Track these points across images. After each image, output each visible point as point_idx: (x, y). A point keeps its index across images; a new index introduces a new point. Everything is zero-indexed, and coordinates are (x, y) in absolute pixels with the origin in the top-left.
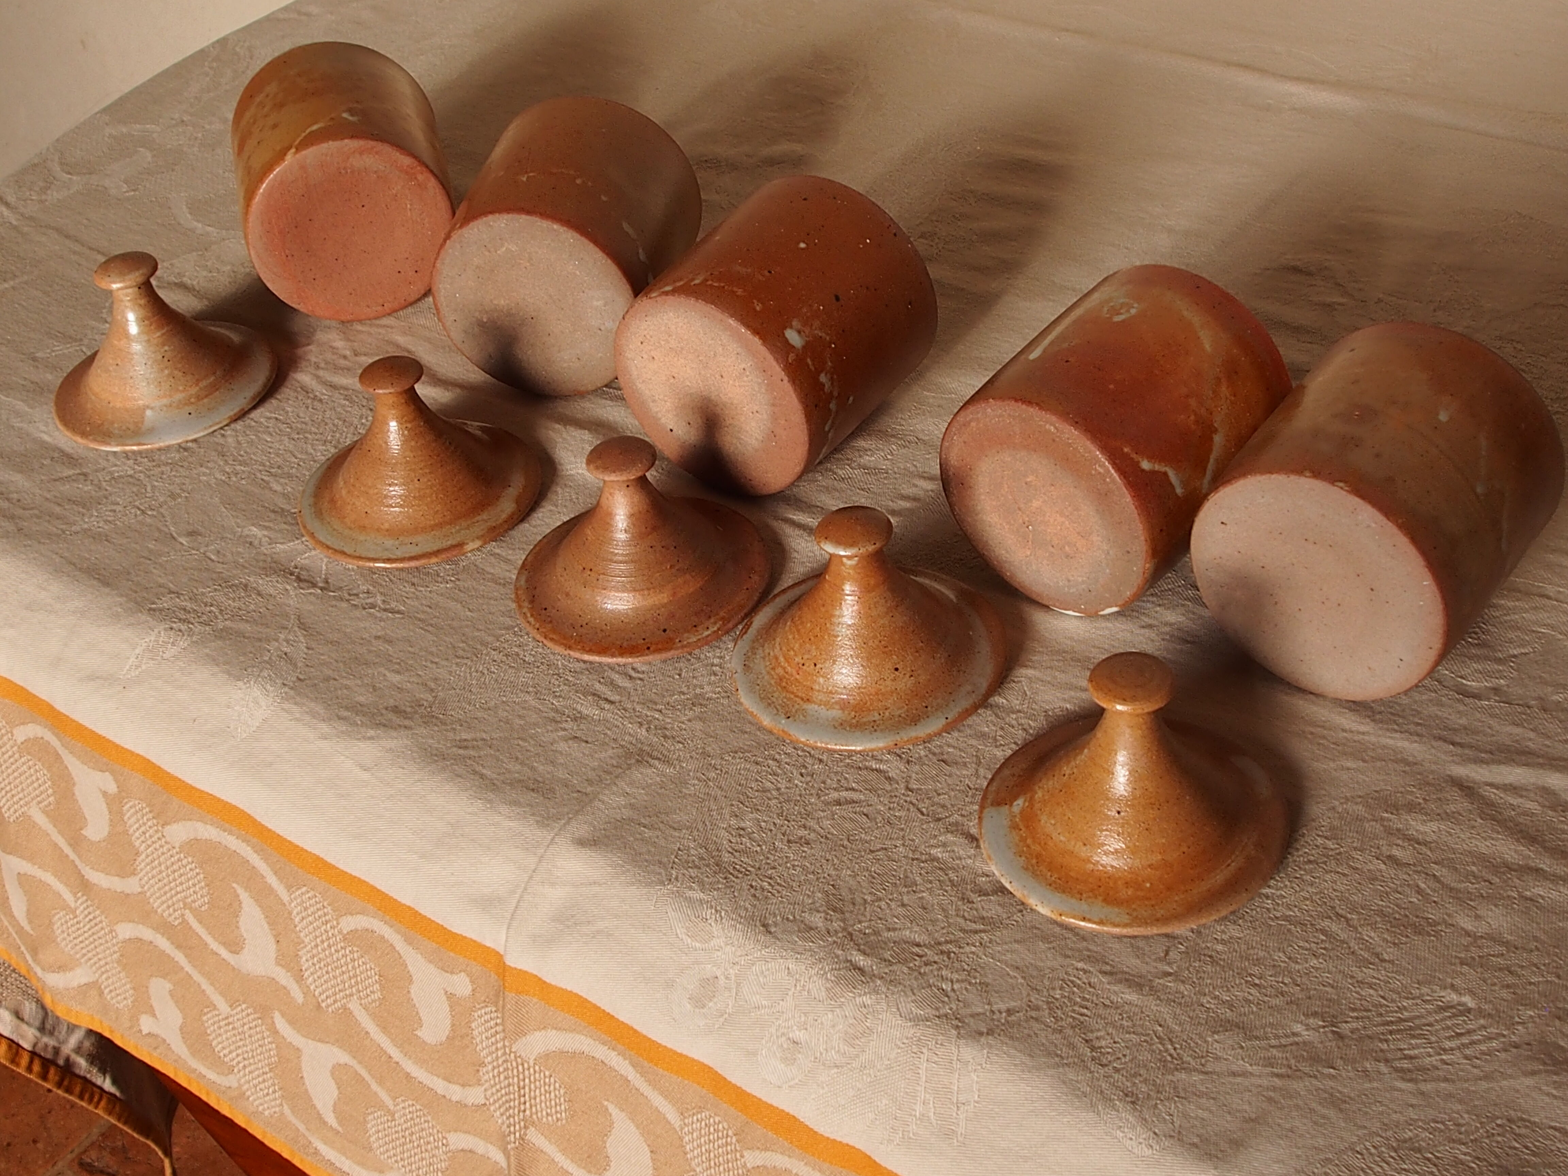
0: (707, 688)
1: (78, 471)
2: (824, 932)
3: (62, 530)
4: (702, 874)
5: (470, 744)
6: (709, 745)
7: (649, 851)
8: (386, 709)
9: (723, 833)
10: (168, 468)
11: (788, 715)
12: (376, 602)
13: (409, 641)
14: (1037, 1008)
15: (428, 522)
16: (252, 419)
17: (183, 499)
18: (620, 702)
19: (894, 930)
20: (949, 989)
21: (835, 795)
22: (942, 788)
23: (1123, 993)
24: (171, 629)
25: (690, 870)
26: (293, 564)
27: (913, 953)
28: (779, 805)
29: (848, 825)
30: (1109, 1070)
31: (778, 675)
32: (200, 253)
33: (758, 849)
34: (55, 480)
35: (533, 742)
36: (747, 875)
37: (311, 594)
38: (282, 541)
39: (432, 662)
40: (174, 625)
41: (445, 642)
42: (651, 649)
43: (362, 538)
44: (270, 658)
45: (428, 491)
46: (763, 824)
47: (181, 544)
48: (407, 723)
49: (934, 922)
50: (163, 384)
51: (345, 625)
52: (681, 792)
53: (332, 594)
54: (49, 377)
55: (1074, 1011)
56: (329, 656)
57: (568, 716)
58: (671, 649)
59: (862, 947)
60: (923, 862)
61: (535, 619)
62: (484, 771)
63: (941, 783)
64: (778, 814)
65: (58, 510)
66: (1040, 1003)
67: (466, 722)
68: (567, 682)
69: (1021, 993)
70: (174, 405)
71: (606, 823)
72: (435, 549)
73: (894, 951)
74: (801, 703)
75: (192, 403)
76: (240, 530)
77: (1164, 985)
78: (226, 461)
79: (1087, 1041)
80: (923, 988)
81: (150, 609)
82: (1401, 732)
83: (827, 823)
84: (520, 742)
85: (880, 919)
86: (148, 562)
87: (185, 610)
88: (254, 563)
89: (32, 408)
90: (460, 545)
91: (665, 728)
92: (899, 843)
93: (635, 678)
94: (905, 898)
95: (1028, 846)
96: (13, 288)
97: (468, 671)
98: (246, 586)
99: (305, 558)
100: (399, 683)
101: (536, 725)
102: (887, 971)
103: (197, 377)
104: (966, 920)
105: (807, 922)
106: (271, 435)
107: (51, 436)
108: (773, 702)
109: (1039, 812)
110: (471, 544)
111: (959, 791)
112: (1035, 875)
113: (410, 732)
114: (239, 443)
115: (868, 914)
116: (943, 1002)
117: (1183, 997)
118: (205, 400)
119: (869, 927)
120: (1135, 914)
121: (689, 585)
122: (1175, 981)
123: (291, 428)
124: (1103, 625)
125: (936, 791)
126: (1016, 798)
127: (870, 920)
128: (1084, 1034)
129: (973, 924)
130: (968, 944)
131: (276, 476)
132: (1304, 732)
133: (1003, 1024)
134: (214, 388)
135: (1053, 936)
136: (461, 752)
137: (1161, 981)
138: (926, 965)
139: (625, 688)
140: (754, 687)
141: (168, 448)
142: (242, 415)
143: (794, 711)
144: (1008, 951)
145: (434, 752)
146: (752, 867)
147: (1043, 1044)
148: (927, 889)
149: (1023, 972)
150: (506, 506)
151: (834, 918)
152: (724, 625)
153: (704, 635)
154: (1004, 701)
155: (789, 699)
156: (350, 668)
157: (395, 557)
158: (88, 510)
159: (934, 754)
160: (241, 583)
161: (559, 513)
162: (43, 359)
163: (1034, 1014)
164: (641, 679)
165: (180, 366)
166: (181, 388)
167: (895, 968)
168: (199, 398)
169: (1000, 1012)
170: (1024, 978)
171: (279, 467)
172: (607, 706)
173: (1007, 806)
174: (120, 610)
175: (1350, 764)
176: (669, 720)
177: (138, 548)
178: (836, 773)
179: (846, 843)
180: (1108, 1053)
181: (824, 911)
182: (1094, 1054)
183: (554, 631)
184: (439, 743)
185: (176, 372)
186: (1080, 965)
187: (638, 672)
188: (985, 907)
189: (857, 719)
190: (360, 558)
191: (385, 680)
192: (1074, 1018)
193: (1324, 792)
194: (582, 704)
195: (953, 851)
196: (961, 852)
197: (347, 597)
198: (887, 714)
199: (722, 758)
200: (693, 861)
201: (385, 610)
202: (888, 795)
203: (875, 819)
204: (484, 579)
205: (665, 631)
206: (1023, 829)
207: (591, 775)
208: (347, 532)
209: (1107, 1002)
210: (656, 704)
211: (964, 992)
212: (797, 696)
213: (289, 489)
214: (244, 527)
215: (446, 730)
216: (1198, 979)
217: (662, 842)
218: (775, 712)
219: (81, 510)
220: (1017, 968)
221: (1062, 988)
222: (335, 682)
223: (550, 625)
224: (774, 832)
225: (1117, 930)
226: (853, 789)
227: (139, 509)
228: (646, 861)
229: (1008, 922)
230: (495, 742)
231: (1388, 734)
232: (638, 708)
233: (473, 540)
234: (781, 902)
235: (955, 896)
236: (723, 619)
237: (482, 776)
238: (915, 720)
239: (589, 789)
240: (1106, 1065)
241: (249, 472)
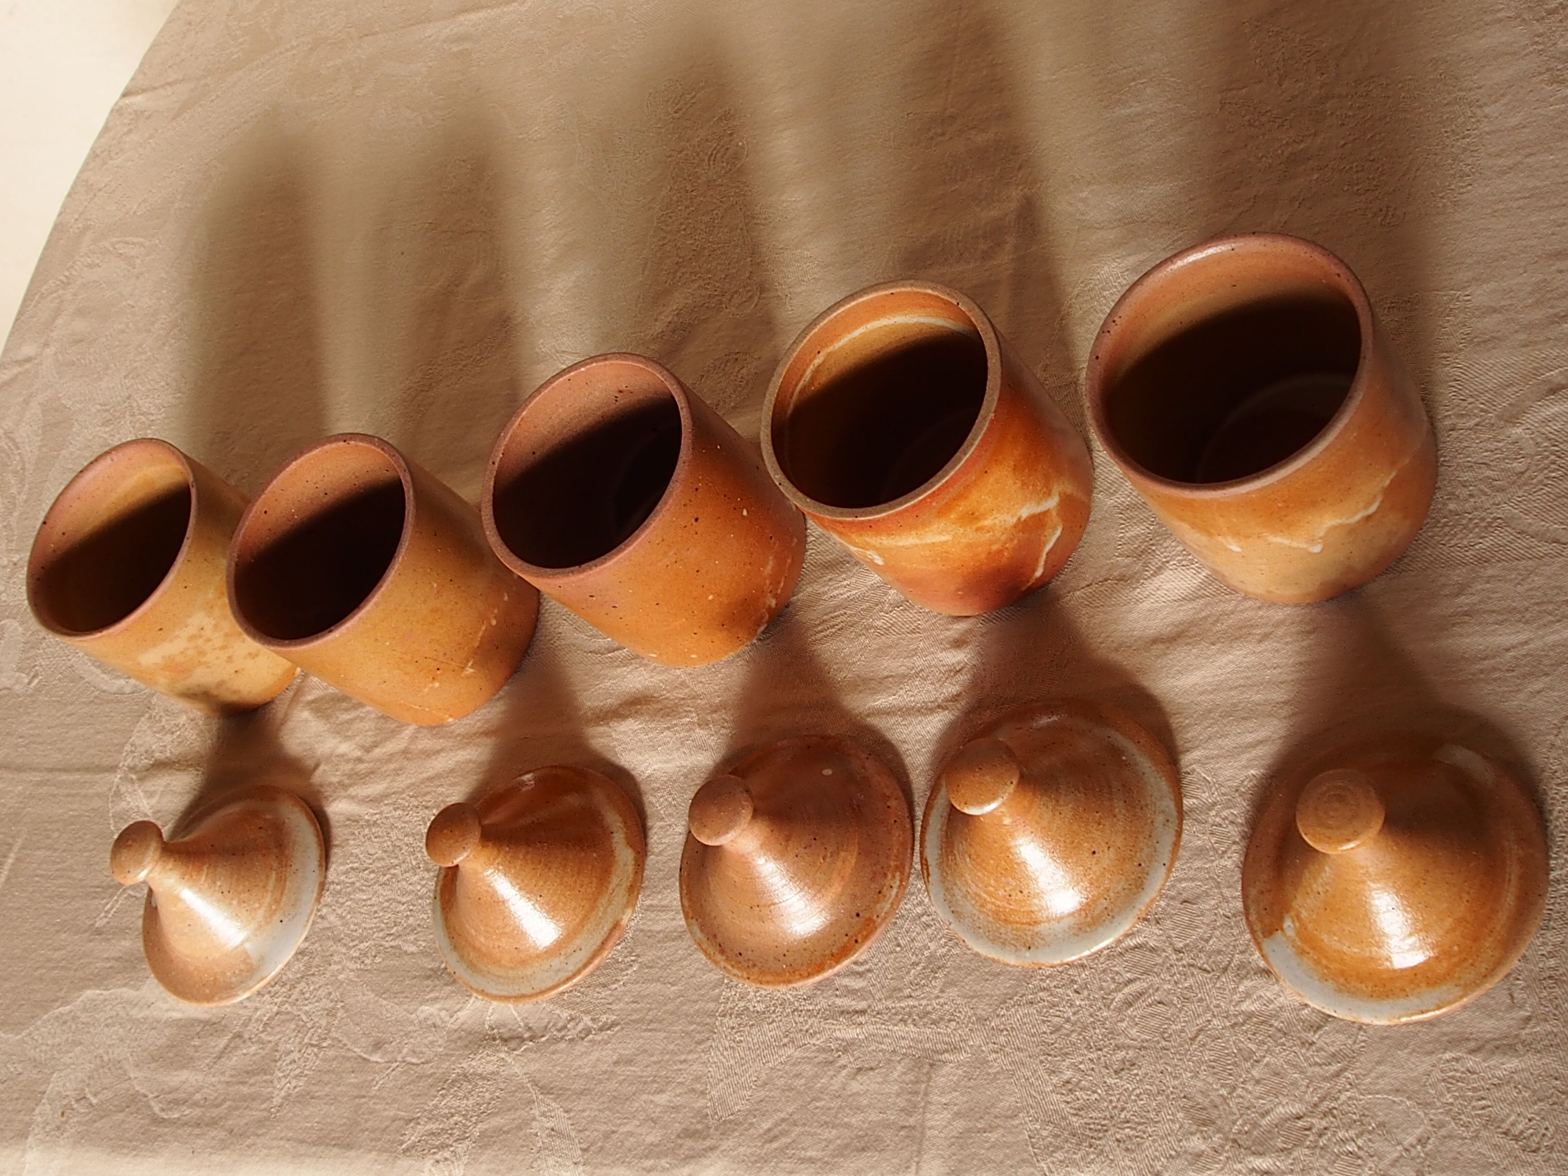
0: (932, 946)
1: (230, 1035)
2: (1212, 1153)
3: (265, 1110)
4: (1067, 1152)
5: (776, 1131)
6: (977, 1008)
7: (1006, 1155)
8: (678, 1136)
9: (1055, 1097)
10: (303, 984)
11: (1028, 946)
12: (586, 1025)
13: (645, 1051)
14: (1442, 1125)
15: (574, 922)
16: (333, 883)
17: (342, 1011)
18: (869, 1007)
19: (1267, 1113)
20: (1356, 1149)
21: (1119, 996)
22: (1205, 933)
23: (1503, 1064)
24: (438, 1162)
25: (1054, 1155)
26: (487, 1027)
27: (1300, 1129)
28: (1081, 1037)
29: (1153, 1023)
30: (1543, 1152)
31: (990, 910)
32: (147, 715)
33: (1096, 1095)
34: (219, 1058)
35: (827, 1097)
36: (1106, 1131)
37: (525, 1050)
38: (459, 1006)
39: (681, 1062)
40: (437, 1157)
41: (675, 1032)
42: (859, 941)
43: (529, 972)
44: (543, 1143)
45: (554, 899)
46: (1082, 1066)
47: (377, 1062)
48: (708, 1143)
49: (1294, 1083)
50: (239, 915)
51: (580, 1067)
52: (989, 1074)
53: (543, 1039)
54: (126, 944)
55: (1474, 1108)
56: (591, 1109)
57: (838, 1051)
58: (876, 928)
59: (1253, 1149)
60: (1243, 1025)
61: (738, 968)
62: (809, 1154)
63: (1201, 928)
64: (1086, 1048)
65: (245, 1089)
66: (1442, 1117)
67: (756, 1110)
68: (810, 1014)
69: (1418, 1116)
70: (263, 923)
71: (950, 1147)
72: (599, 942)
73: (1283, 1135)
74: (1031, 927)
75: (276, 910)
76: (413, 1016)
77: (1531, 1034)
78: (345, 945)
79: (1505, 1133)
80: (1334, 1162)
81: (405, 1151)
82: (1558, 621)
83: (1133, 1032)
84: (818, 1104)
85: (1248, 1108)
86: (363, 1100)
87: (433, 1134)
88: (453, 1046)
89: (138, 990)
90: (616, 925)
91: (928, 1013)
92: (1208, 1016)
93: (863, 973)
94: (1255, 1073)
95: (1327, 967)
96: (18, 860)
97: (718, 1053)
98: (465, 1076)
99: (492, 1014)
100: (669, 1101)
101: (816, 1076)
102: (1290, 1161)
103: (261, 884)
104: (1320, 1065)
105: (1190, 1150)
106: (363, 891)
107: (178, 1011)
108: (1006, 940)
109: (1316, 932)
110: (624, 917)
111: (1221, 925)
112: (1354, 993)
113: (718, 1152)
114: (342, 917)
115: (1235, 1110)
116: (1359, 1165)
117: (1556, 1036)
118: (284, 899)
119: (1245, 1123)
120: (1462, 982)
121: (849, 860)
122: (1538, 1024)
123: (373, 872)
124: (1225, 660)
125: (1202, 939)
126: (1281, 919)
127: (1241, 1115)
128: (1499, 1127)
129: (1330, 1067)
130: (1340, 1091)
131: (400, 936)
132: (1474, 674)
133: (1425, 1159)
134: (281, 880)
135: (1405, 1037)
136: (775, 1145)
137: (1527, 1031)
138: (1320, 1136)
139: (862, 989)
140: (976, 930)
141: (288, 965)
142: (322, 886)
143: (1029, 939)
144: (1377, 1078)
145: (753, 1159)
146: (1104, 1119)
147: (1472, 1160)
148: (1266, 1051)
149: (1405, 1091)
150: (624, 855)
151: (1210, 1133)
152: (902, 873)
153: (893, 896)
154: (1194, 800)
155: (1017, 930)
156: (618, 1112)
157: (571, 974)
158: (272, 1074)
159: (1173, 898)
160: (458, 1075)
161: (670, 825)
162: (104, 926)
163: (1443, 1132)
164: (869, 971)
165: (241, 888)
166: (257, 905)
167: (1295, 1154)
168: (277, 902)
169: (1413, 1146)
170: (1409, 1098)
171: (396, 924)
172: (862, 1019)
173: (1279, 932)
174: (379, 1167)
175: (1538, 686)
176: (924, 1002)
177: (344, 1089)
178: (1104, 971)
179: (1164, 1043)
180: (1532, 1135)
181: (1197, 1130)
182: (1521, 1143)
183: (762, 972)
184: (749, 1146)
185: (242, 896)
186: (1448, 1056)
187: (862, 964)
188: (1328, 1041)
189: (1089, 915)
190: (542, 992)
191: (657, 1106)
192: (1479, 1116)
193: (1533, 733)
194: (839, 1029)
195: (1261, 996)
196: (1268, 994)
197: (560, 1035)
198: (1112, 894)
199: (998, 1016)
200: (1051, 1143)
201: (601, 1029)
202: (1165, 969)
203: (1172, 1001)
204: (659, 942)
205: (858, 915)
206: (1311, 952)
207: (901, 1102)
208: (511, 973)
209: (1496, 1081)
210: (900, 990)
211: (1370, 1144)
212: (1023, 924)
213: (424, 944)
214: (416, 1010)
215: (747, 1130)
216: (1556, 1009)
217: (1010, 1139)
218: (1014, 948)
219: (265, 1078)
220: (1397, 1091)
221: (1449, 1090)
222: (616, 1136)
223: (756, 969)
224: (1097, 1070)
225: (1457, 1005)
226: (1130, 981)
227: (312, 1045)
228: (1012, 1166)
229: (1357, 1046)
230: (795, 1117)
231: (1549, 630)
232: (890, 1004)
233: (623, 913)
234: (1154, 1141)
235: (1295, 1045)
236: (897, 867)
237: (811, 1160)
238: (1138, 885)
239: (911, 1121)
240: (1538, 1149)
241: (375, 945)
